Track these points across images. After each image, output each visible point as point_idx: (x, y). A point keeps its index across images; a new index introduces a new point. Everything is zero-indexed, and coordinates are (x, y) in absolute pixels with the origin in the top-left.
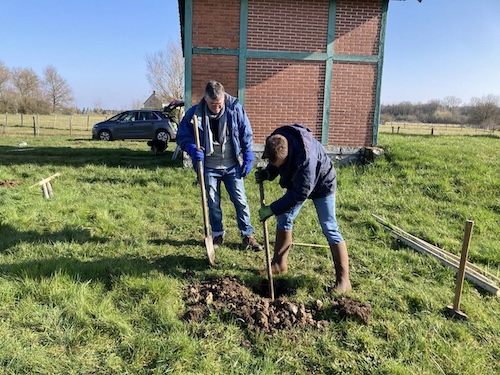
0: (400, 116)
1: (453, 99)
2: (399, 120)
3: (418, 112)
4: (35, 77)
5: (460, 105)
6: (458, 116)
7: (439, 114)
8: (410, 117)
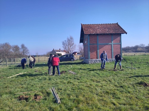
0: (126, 51)
1: (142, 45)
2: (126, 52)
3: (132, 49)
4: (19, 47)
5: (145, 46)
6: (145, 50)
7: (139, 49)
8: (130, 51)
